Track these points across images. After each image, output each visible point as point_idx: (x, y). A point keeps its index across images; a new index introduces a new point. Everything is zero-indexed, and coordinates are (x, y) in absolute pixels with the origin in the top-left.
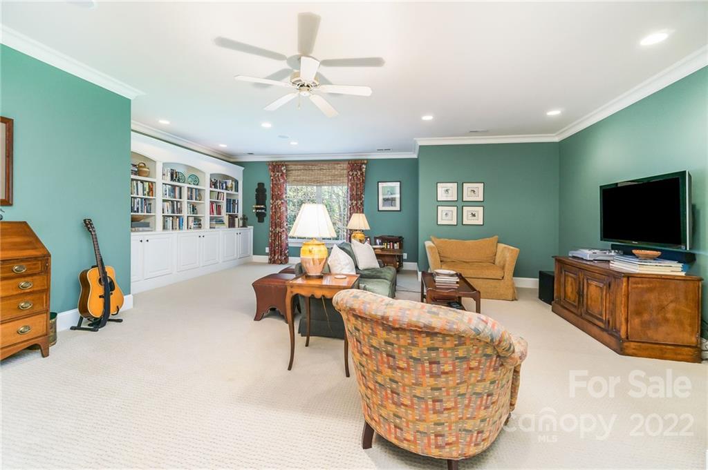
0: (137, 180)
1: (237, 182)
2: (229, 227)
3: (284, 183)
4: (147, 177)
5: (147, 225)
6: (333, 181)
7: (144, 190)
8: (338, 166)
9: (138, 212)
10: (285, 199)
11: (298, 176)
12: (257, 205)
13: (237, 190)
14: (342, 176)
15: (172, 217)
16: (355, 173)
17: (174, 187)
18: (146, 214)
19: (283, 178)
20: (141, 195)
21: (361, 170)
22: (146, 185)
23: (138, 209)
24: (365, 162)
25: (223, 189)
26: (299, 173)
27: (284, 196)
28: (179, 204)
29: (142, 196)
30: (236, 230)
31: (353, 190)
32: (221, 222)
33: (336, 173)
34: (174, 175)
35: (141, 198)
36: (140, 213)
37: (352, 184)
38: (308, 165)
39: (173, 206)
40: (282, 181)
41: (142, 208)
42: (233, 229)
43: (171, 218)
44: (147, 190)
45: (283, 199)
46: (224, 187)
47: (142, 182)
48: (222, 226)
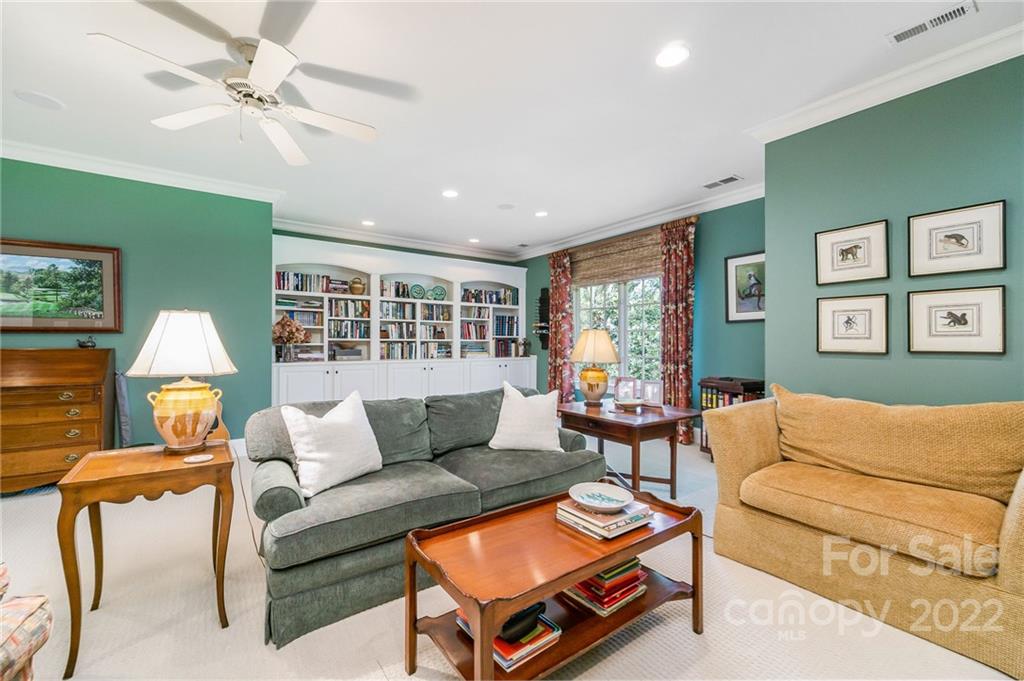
0: (347, 300)
1: (516, 291)
2: (497, 355)
3: (566, 284)
4: (361, 294)
5: (359, 353)
6: (641, 269)
7: (356, 310)
8: (647, 240)
9: (346, 336)
10: (569, 311)
11: (588, 269)
12: (541, 322)
13: (516, 302)
14: (653, 257)
15: (402, 343)
16: (674, 247)
17: (403, 305)
18: (358, 339)
19: (566, 278)
20: (351, 316)
21: (684, 238)
22: (359, 304)
23: (346, 333)
24: (693, 220)
25: (491, 302)
26: (591, 262)
27: (567, 306)
28: (411, 326)
29: (354, 319)
30: (511, 361)
31: (669, 282)
32: (483, 348)
33: (645, 253)
34: (401, 290)
35: (352, 321)
36: (349, 339)
37: (667, 272)
38: (602, 248)
39: (401, 328)
40: (564, 281)
41: (352, 331)
42: (507, 358)
43: (400, 344)
44: (360, 310)
45: (564, 311)
46: (494, 300)
47: (353, 301)
48: (485, 355)
